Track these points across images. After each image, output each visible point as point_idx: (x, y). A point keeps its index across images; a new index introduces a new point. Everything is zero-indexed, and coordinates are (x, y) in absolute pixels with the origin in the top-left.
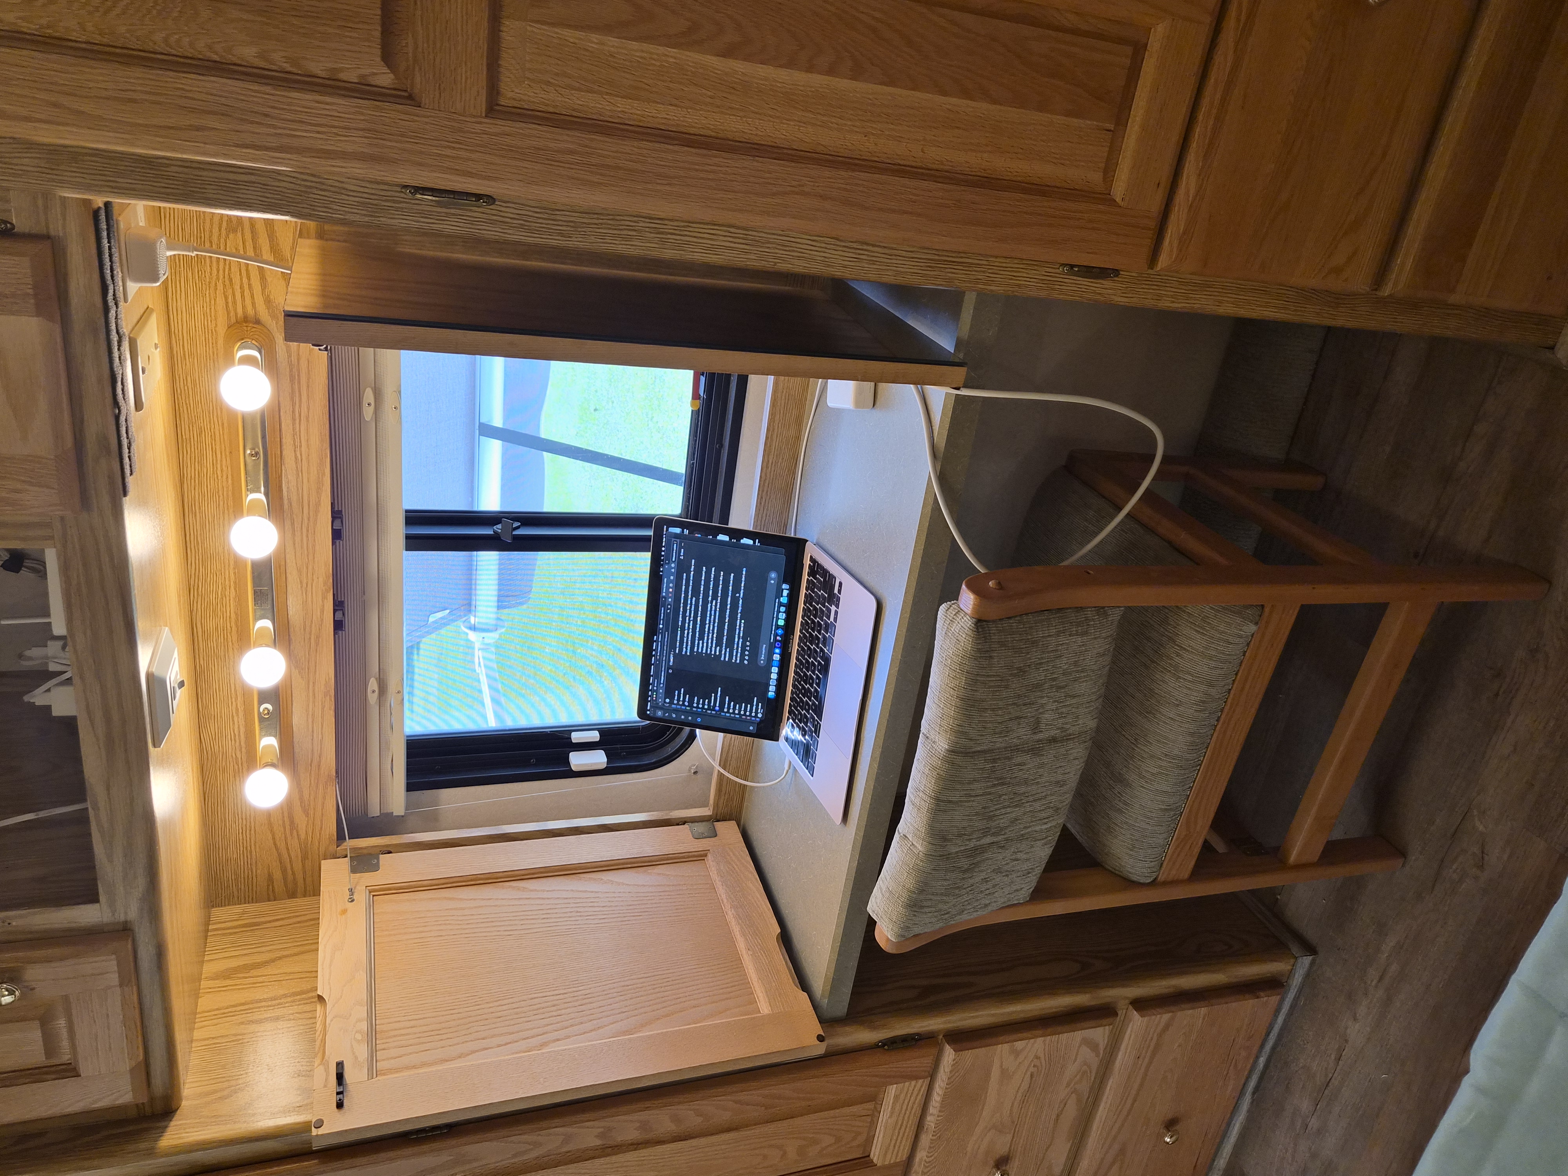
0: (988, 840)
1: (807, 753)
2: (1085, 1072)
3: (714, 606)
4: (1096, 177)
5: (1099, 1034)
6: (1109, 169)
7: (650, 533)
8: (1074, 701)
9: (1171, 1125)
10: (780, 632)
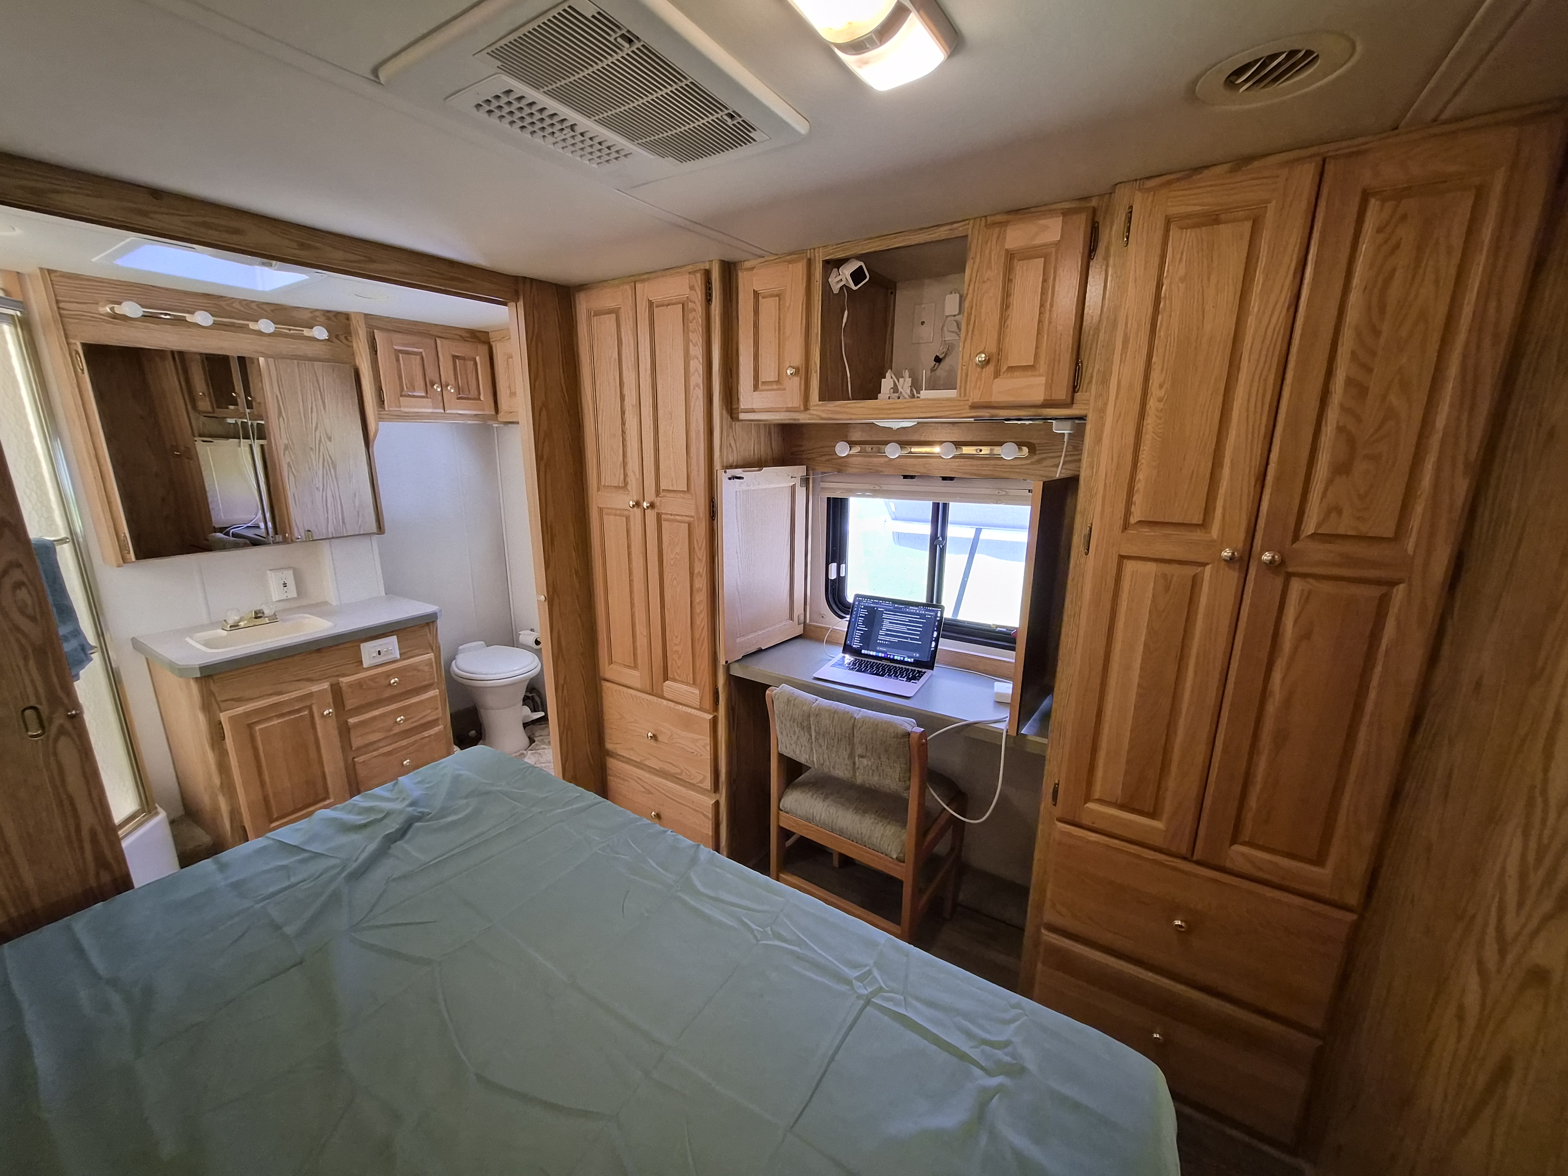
0: (813, 734)
1: (840, 664)
2: (690, 776)
3: (904, 629)
4: (1097, 795)
5: (708, 784)
6: (1101, 801)
7: (934, 603)
8: (870, 774)
9: (658, 816)
10: (892, 657)
